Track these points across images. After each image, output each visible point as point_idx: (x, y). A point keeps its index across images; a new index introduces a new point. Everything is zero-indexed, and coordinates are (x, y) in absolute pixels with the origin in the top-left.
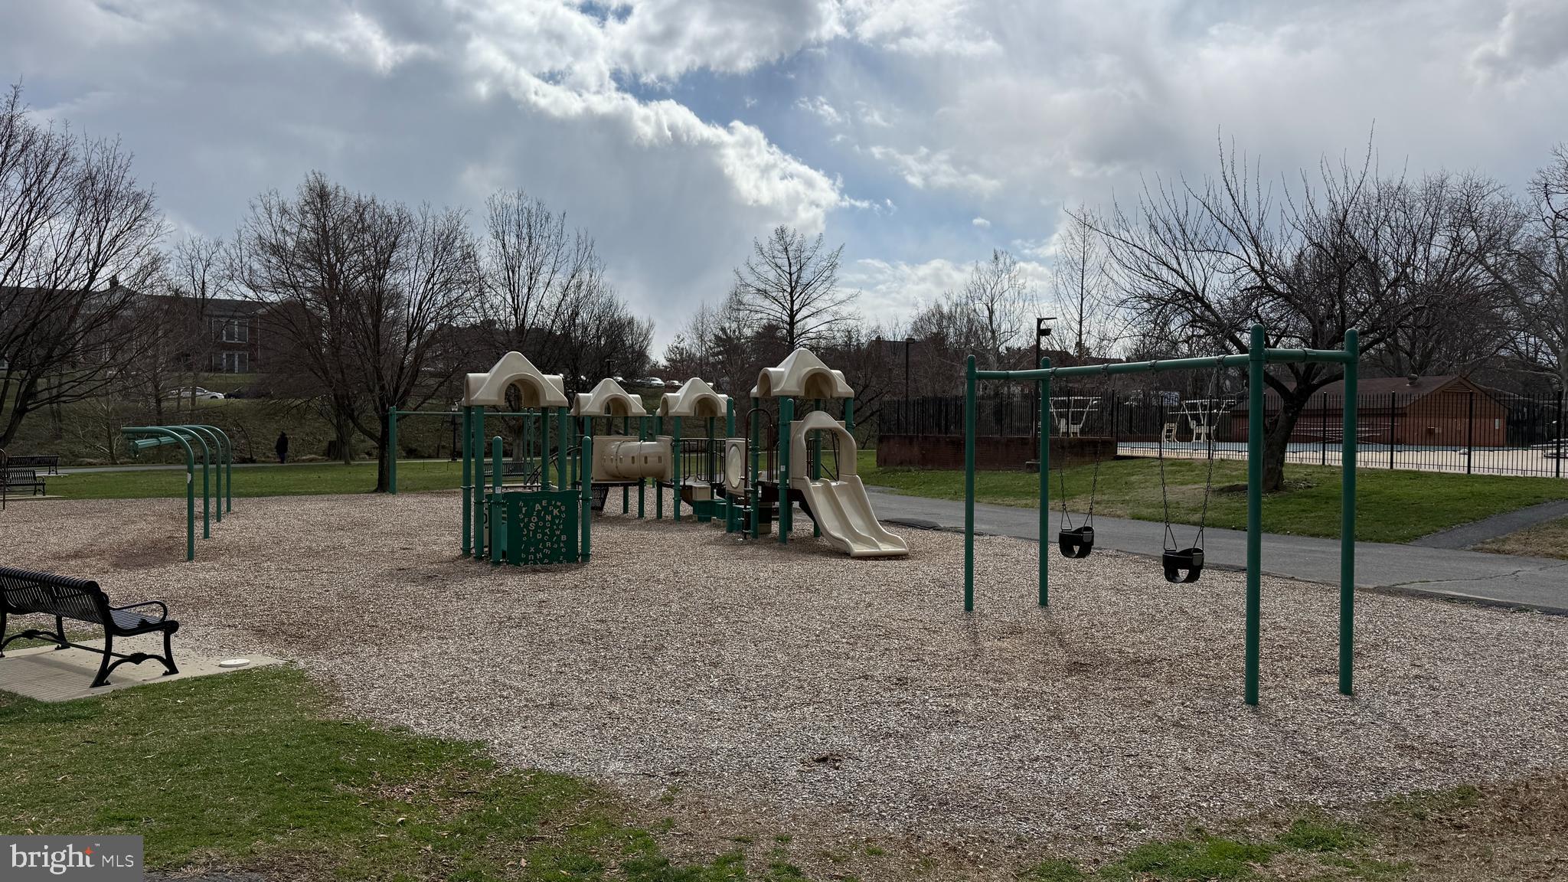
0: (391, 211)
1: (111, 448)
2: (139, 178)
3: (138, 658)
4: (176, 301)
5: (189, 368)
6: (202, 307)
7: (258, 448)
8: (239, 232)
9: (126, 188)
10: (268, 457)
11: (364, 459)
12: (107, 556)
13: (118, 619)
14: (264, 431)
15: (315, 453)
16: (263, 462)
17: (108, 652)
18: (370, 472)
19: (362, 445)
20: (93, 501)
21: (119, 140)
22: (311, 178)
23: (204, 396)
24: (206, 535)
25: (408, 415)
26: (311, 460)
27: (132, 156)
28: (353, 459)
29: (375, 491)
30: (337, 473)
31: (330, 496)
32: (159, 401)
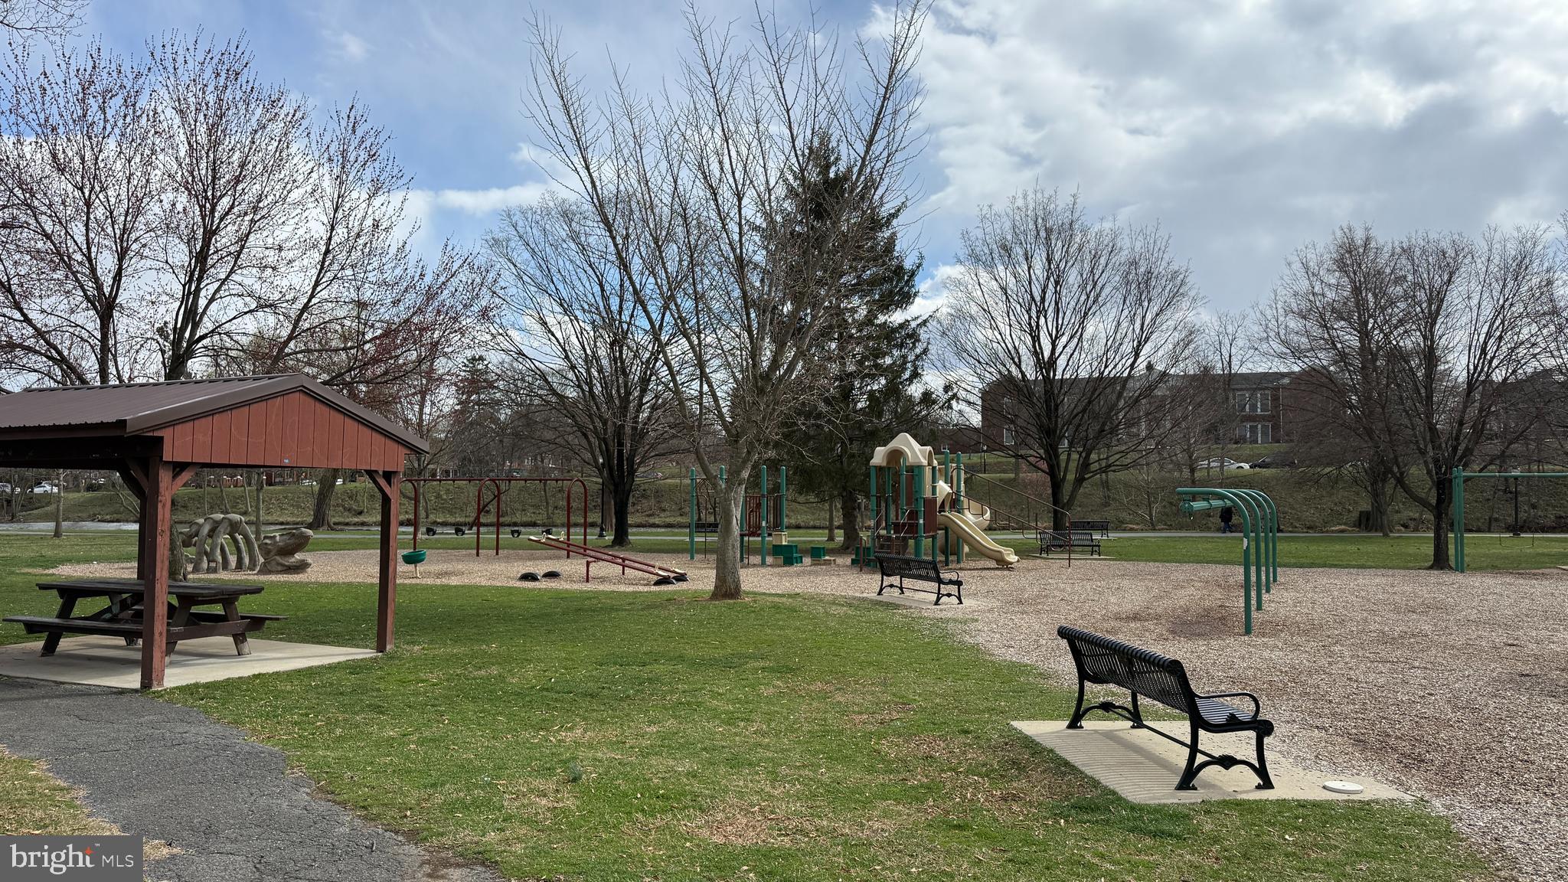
0: (1445, 244)
1: (1151, 515)
2: (1175, 259)
3: (1227, 762)
4: (1204, 379)
5: (1217, 440)
6: (1231, 381)
7: (1284, 517)
8: (1275, 292)
9: (1164, 269)
10: (1296, 527)
11: (1399, 531)
12: (1163, 621)
13: (1206, 711)
14: (1291, 500)
15: (1345, 524)
16: (1290, 532)
17: (1194, 749)
18: (1424, 544)
19: (1396, 517)
20: (1142, 564)
21: (1159, 224)
22: (1339, 234)
23: (1232, 466)
24: (1259, 608)
25: (1473, 477)
26: (1342, 531)
27: (1170, 237)
28: (1391, 532)
29: (1431, 568)
30: (1373, 545)
31: (1383, 571)
32: (1193, 471)
